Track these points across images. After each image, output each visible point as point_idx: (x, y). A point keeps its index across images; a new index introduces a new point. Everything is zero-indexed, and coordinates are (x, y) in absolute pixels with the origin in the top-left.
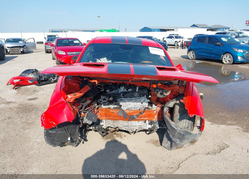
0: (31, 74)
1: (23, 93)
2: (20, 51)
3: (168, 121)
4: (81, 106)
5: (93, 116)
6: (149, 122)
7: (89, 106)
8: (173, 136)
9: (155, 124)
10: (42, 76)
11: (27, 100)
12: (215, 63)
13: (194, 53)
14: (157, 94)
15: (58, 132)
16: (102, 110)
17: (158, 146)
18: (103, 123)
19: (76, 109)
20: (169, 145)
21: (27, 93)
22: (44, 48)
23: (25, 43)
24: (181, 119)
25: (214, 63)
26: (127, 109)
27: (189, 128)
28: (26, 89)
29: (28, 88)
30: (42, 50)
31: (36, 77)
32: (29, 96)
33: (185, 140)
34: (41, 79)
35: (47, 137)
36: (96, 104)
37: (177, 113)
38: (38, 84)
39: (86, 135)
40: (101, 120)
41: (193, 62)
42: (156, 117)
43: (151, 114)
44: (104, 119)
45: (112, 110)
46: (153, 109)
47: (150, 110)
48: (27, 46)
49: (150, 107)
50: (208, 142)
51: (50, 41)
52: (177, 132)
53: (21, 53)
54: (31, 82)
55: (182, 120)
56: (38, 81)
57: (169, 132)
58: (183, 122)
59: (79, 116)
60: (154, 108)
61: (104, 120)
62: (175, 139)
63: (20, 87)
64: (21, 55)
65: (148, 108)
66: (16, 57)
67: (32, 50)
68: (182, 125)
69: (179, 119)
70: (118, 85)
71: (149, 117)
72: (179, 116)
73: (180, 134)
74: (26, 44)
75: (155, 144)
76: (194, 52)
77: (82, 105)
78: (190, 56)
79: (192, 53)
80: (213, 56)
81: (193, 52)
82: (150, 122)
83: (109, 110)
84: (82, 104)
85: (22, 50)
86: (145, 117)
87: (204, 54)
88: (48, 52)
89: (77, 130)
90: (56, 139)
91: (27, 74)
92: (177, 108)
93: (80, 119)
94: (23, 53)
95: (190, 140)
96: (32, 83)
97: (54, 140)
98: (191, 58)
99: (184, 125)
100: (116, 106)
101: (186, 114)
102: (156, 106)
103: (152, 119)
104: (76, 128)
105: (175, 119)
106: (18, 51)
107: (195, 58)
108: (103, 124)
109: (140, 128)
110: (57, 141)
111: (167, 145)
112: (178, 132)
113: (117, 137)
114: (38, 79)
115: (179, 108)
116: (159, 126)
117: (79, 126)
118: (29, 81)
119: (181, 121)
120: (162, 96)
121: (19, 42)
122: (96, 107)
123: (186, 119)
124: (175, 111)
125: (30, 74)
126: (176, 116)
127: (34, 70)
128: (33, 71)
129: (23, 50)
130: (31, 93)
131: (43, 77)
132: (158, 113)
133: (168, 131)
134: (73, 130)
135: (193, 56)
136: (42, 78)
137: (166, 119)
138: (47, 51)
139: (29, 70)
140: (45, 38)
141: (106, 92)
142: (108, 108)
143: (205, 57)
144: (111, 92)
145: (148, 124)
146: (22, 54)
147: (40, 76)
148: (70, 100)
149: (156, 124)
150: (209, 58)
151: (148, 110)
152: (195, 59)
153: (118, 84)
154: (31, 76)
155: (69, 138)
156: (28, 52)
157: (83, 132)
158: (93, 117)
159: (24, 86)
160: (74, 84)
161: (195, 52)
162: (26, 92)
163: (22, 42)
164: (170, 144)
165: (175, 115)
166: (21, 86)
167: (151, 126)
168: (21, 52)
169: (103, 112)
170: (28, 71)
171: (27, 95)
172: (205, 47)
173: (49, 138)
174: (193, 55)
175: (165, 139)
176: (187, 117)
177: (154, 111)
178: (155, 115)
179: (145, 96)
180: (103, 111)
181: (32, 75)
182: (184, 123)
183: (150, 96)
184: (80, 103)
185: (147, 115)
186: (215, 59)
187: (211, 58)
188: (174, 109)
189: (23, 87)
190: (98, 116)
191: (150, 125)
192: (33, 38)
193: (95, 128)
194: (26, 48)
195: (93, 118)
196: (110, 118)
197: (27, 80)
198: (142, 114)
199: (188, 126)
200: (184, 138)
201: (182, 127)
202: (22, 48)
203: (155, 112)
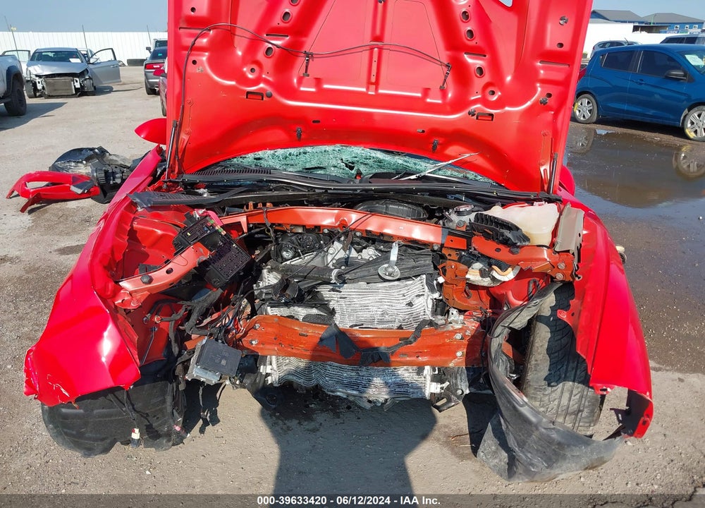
0: (84, 162)
1: (50, 228)
2: (73, 87)
3: (505, 388)
4: (182, 312)
5: (224, 354)
6: (434, 370)
7: (218, 310)
8: (521, 444)
9: (456, 379)
10: (113, 172)
11: (55, 251)
12: (661, 135)
13: (595, 103)
14: (467, 273)
15: (95, 412)
16: (268, 321)
17: (462, 457)
18: (269, 367)
19: (163, 326)
20: (503, 463)
21: (61, 227)
22: (143, 79)
23: (88, 62)
24: (553, 378)
25: (657, 134)
26: (356, 325)
27: (585, 414)
28: (60, 214)
29: (68, 208)
30: (139, 85)
31: (95, 174)
32: (66, 237)
33: (567, 461)
34: (111, 182)
35: (55, 427)
36: (245, 300)
37: (540, 357)
38: (102, 195)
39: (218, 396)
40: (263, 356)
41: (589, 130)
42: (459, 354)
43: (444, 345)
44: (275, 353)
45: (301, 325)
46: (450, 328)
47: (440, 330)
48: (93, 73)
49: (440, 320)
50: (646, 449)
51: (160, 58)
52: (536, 433)
53: (76, 94)
54: (79, 191)
55: (558, 382)
56: (102, 186)
57: (504, 427)
58: (559, 390)
59: (176, 350)
60: (456, 322)
61: (274, 358)
62: (526, 456)
63: (45, 206)
64: (75, 99)
65: (431, 323)
66: (60, 105)
67: (110, 85)
68: (557, 400)
69: (545, 379)
70: (323, 233)
71: (435, 355)
72: (547, 368)
73: (550, 442)
74: (91, 66)
75: (452, 450)
76: (594, 101)
77: (189, 308)
78: (580, 111)
79: (588, 103)
80: (651, 112)
81: (591, 98)
82: (437, 372)
83: (289, 323)
84: (189, 303)
85: (78, 86)
86: (419, 354)
87: (626, 107)
88: (152, 91)
89: (169, 399)
90: (91, 432)
91: (73, 164)
92: (543, 335)
93: (180, 360)
94: (81, 92)
95: (584, 461)
96: (83, 193)
97: (81, 435)
98: (582, 118)
99: (565, 401)
100: (314, 311)
101: (573, 362)
102: (462, 317)
103: (446, 362)
104: (164, 393)
105: (530, 376)
106: (67, 88)
107: (595, 118)
108: (269, 371)
109: (400, 393)
110: (96, 440)
111: (497, 460)
112: (542, 434)
113: (322, 411)
114: (103, 182)
115: (549, 335)
116: (470, 386)
117: (174, 385)
118: (73, 188)
119: (556, 388)
120: (486, 282)
121: (71, 60)
122: (243, 311)
123: (574, 381)
124: (535, 349)
125: (81, 162)
126: (537, 365)
127: (96, 150)
128: (92, 152)
129: (80, 84)
130: (75, 228)
131: (117, 175)
132: (469, 341)
133: (502, 421)
134: (154, 401)
135: (590, 111)
136: (114, 180)
137: (496, 380)
138: (151, 89)
139: (81, 150)
140: (148, 49)
141: (280, 259)
142: (289, 317)
143: (629, 117)
144: (297, 261)
145: (429, 378)
146: (80, 96)
147: (106, 172)
148: (129, 302)
149: (459, 380)
150: (639, 118)
151: (430, 330)
152: (597, 122)
153: (326, 231)
154: (83, 169)
155: (137, 430)
156: (97, 91)
157: (200, 396)
158: (224, 357)
159: (57, 201)
160: (159, 232)
161: (598, 99)
162: (60, 222)
163: (78, 61)
164: (506, 460)
165: (533, 362)
166: (50, 202)
167: (439, 386)
168: (76, 89)
169: (270, 330)
170: (74, 155)
171: (60, 234)
172: (629, 85)
173: (65, 430)
174: (591, 108)
175: (489, 441)
176: (578, 373)
177: (455, 332)
178: (458, 348)
179: (424, 276)
180: (268, 325)
181: (86, 165)
182: (566, 395)
183: (441, 280)
184: (181, 303)
185: (428, 347)
186: (660, 121)
187: (648, 120)
188: (529, 337)
189: (54, 206)
190: (253, 342)
191: (437, 382)
192: (112, 49)
193: (241, 382)
194: (90, 78)
195: (224, 362)
196: (294, 351)
197: (68, 185)
198: (411, 343)
199: (579, 407)
200: (564, 457)
201: (555, 407)
202: (77, 79)
203: (458, 336)
